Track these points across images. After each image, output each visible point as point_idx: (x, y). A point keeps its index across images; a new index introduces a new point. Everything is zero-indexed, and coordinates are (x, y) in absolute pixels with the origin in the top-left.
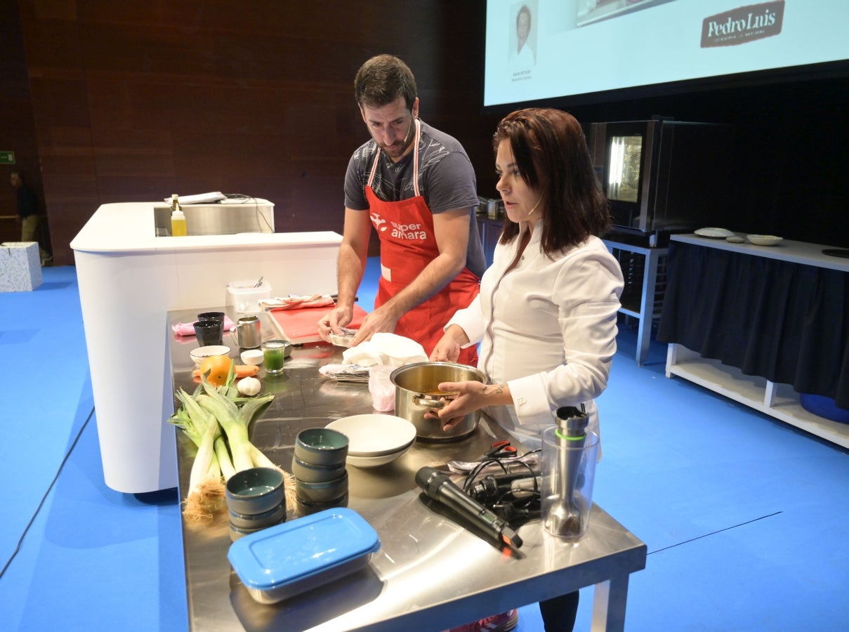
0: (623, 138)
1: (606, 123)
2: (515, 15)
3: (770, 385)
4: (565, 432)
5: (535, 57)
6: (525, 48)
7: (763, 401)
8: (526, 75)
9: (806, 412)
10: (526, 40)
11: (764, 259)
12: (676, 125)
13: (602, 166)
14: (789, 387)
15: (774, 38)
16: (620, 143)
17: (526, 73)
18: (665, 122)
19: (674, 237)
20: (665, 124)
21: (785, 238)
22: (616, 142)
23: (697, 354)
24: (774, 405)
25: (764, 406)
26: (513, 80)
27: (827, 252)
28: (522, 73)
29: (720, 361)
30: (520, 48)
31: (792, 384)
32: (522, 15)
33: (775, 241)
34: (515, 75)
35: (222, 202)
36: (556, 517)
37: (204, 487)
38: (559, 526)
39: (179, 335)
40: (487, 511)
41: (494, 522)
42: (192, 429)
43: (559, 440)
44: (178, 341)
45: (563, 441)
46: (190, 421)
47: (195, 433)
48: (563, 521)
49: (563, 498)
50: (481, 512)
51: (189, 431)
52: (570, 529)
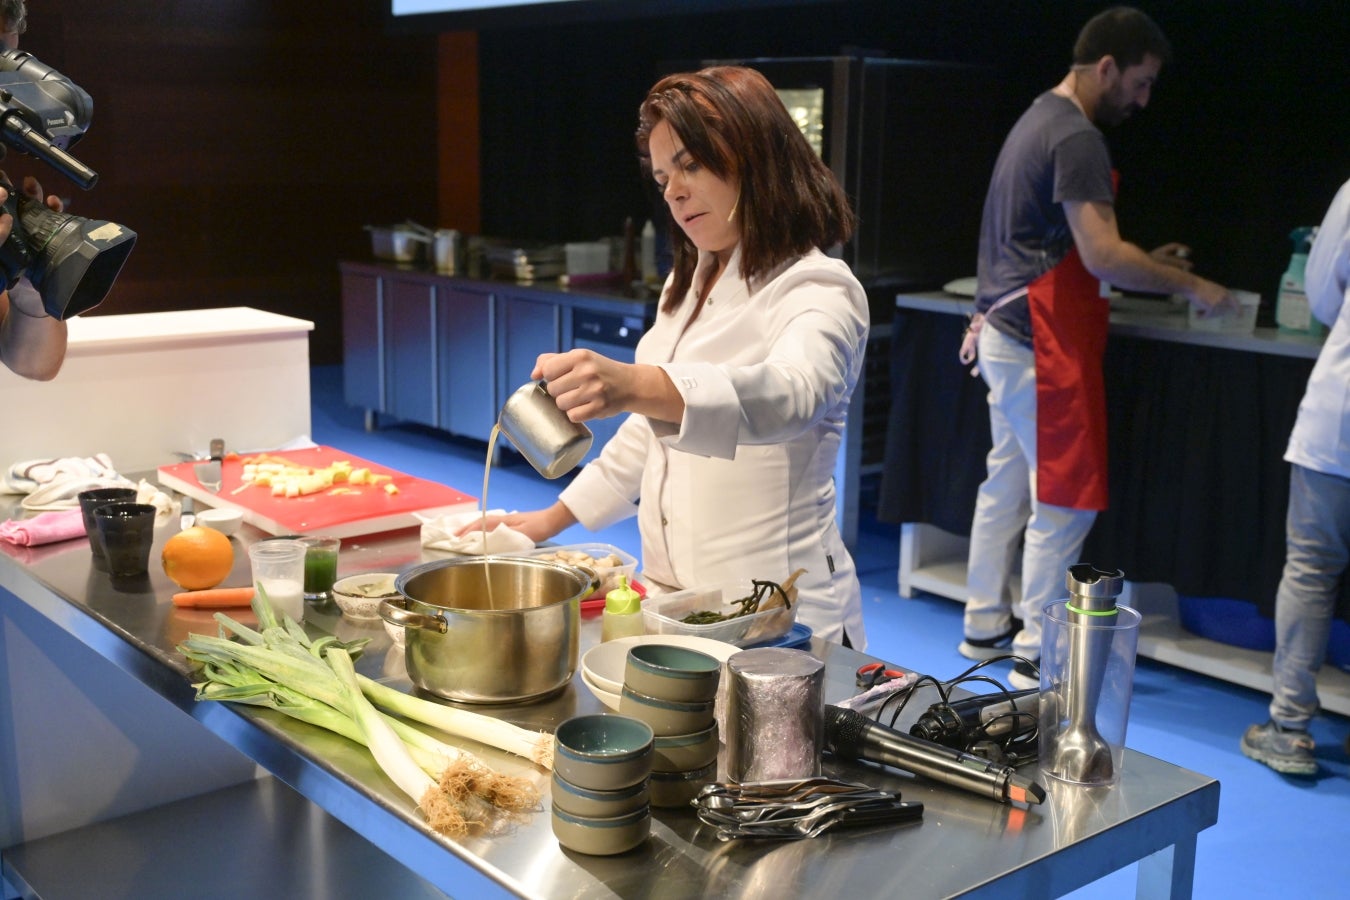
3: (1127, 589)
4: (1086, 603)
9: (1195, 636)
14: (1163, 589)
18: (868, 60)
19: (905, 301)
20: (868, 66)
36: (1075, 752)
37: (456, 775)
38: (1081, 767)
39: (21, 546)
40: (965, 755)
41: (987, 771)
42: (300, 698)
43: (1076, 619)
44: (21, 559)
45: (1084, 619)
46: (282, 686)
47: (310, 704)
48: (1088, 757)
49: (1080, 720)
50: (956, 761)
51: (294, 702)
52: (1098, 769)
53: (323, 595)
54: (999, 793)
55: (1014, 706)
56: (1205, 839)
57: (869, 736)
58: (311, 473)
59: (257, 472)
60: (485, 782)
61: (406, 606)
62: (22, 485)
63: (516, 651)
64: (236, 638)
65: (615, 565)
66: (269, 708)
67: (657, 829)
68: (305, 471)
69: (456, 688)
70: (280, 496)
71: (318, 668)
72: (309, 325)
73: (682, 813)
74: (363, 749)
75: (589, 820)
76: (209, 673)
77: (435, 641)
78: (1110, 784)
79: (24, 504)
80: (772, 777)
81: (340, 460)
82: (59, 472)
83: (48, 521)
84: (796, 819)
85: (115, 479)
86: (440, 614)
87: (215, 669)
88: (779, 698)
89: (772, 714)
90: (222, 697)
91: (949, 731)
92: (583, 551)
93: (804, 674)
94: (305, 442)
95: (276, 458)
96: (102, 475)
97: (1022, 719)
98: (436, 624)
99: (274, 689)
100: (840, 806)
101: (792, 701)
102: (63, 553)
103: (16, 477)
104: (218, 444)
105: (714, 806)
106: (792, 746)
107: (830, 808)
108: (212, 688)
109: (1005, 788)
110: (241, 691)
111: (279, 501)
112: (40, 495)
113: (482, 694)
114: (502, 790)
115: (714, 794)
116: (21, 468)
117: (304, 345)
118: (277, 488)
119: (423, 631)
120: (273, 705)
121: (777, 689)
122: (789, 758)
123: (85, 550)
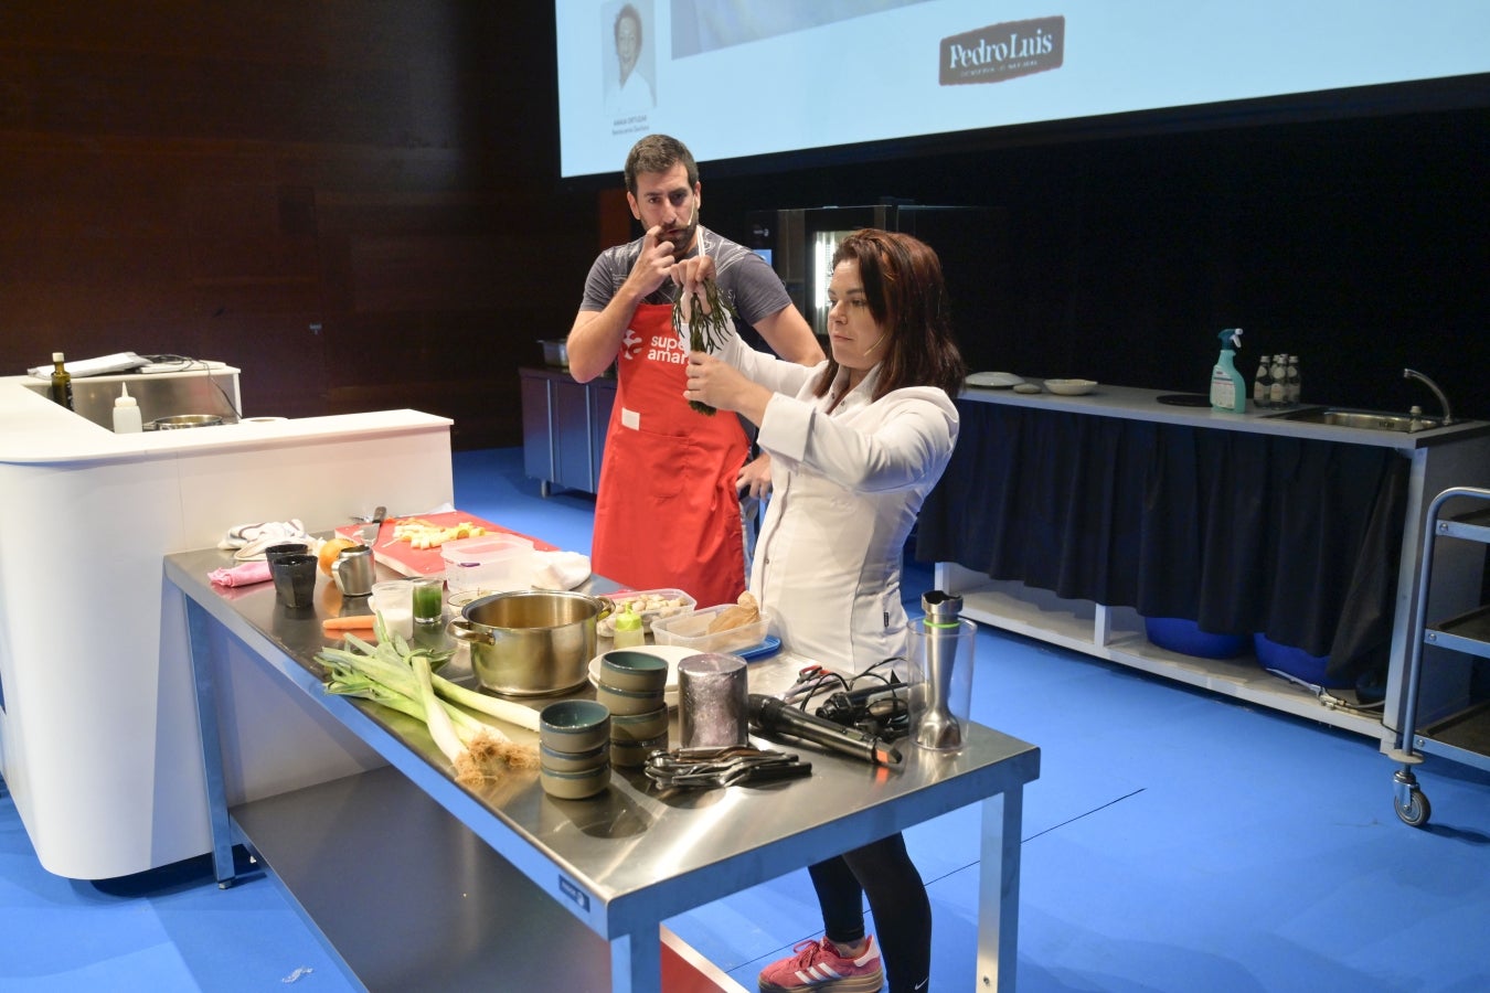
0: (833, 235)
1: (803, 210)
2: (613, 21)
3: (1101, 612)
4: (936, 619)
5: (653, 92)
6: (635, 79)
7: (1092, 638)
8: (638, 125)
9: (1157, 648)
10: (634, 65)
11: (1074, 416)
12: (918, 211)
13: (802, 280)
14: (1129, 612)
15: (1053, 72)
16: (828, 241)
17: (639, 121)
18: (901, 207)
20: (902, 211)
21: (1101, 381)
22: (821, 240)
23: (984, 577)
24: (1108, 643)
25: (1096, 646)
26: (615, 133)
27: (1163, 400)
28: (631, 120)
29: (1021, 583)
30: (623, 79)
31: (1135, 606)
32: (624, 21)
33: (1088, 386)
34: (617, 123)
35: (144, 370)
36: (932, 727)
37: (478, 744)
38: (937, 736)
39: (227, 587)
40: (849, 729)
41: (862, 740)
42: (389, 691)
43: (929, 630)
44: (227, 597)
45: (935, 630)
46: (378, 683)
47: (396, 696)
48: (941, 730)
49: (937, 703)
50: (841, 732)
51: (385, 695)
52: (949, 739)
53: (431, 620)
54: (869, 755)
55: (894, 694)
56: (1029, 789)
57: (785, 716)
58: (443, 531)
59: (403, 531)
60: (502, 750)
61: (469, 627)
62: (237, 543)
63: (547, 659)
64: (358, 652)
65: (682, 605)
66: (367, 699)
67: (617, 781)
68: (439, 529)
69: (507, 685)
70: (417, 548)
71: (403, 672)
72: (451, 422)
73: (634, 769)
74: (423, 724)
75: (564, 775)
76: (334, 676)
77: (488, 651)
78: (959, 750)
79: (237, 556)
80: (707, 745)
81: (465, 521)
82: (262, 533)
83: (249, 568)
84: (716, 774)
85: (303, 537)
86: (490, 631)
87: (340, 674)
88: (710, 689)
89: (706, 700)
90: (339, 692)
91: (842, 712)
92: (661, 594)
93: (728, 671)
94: (449, 508)
95: (421, 521)
96: (293, 535)
97: (900, 704)
98: (487, 638)
99: (373, 686)
100: (748, 765)
101: (720, 690)
102: (258, 591)
103: (233, 537)
104: (382, 511)
105: (658, 765)
106: (719, 723)
107: (741, 766)
108: (335, 686)
109: (874, 752)
110: (351, 687)
111: (415, 552)
112: (247, 549)
113: (521, 687)
114: (515, 755)
115: (659, 756)
116: (236, 531)
117: (447, 436)
118: (414, 543)
119: (481, 644)
120: (372, 697)
121: (708, 681)
122: (719, 732)
123: (271, 590)
